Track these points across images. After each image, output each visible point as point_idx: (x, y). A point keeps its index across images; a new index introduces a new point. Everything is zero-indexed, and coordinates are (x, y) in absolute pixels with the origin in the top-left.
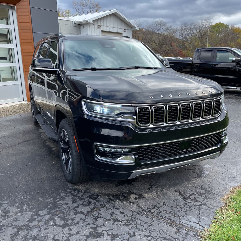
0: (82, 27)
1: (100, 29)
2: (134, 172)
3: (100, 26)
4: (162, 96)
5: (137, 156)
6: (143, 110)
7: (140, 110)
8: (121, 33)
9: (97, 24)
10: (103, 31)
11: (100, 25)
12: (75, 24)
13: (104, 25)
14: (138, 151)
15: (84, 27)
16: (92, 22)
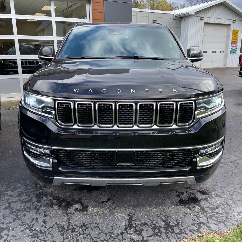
0: (183, 20)
1: (203, 21)
3: (203, 18)
5: (55, 161)
6: (64, 105)
7: (61, 105)
8: (229, 25)
9: (200, 16)
10: (206, 23)
11: (203, 16)
12: (176, 16)
13: (209, 17)
14: (57, 154)
15: (185, 19)
16: (194, 14)
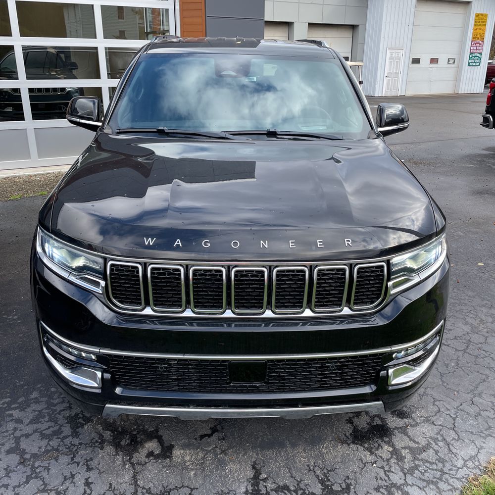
2: (107, 407)
4: (180, 244)
